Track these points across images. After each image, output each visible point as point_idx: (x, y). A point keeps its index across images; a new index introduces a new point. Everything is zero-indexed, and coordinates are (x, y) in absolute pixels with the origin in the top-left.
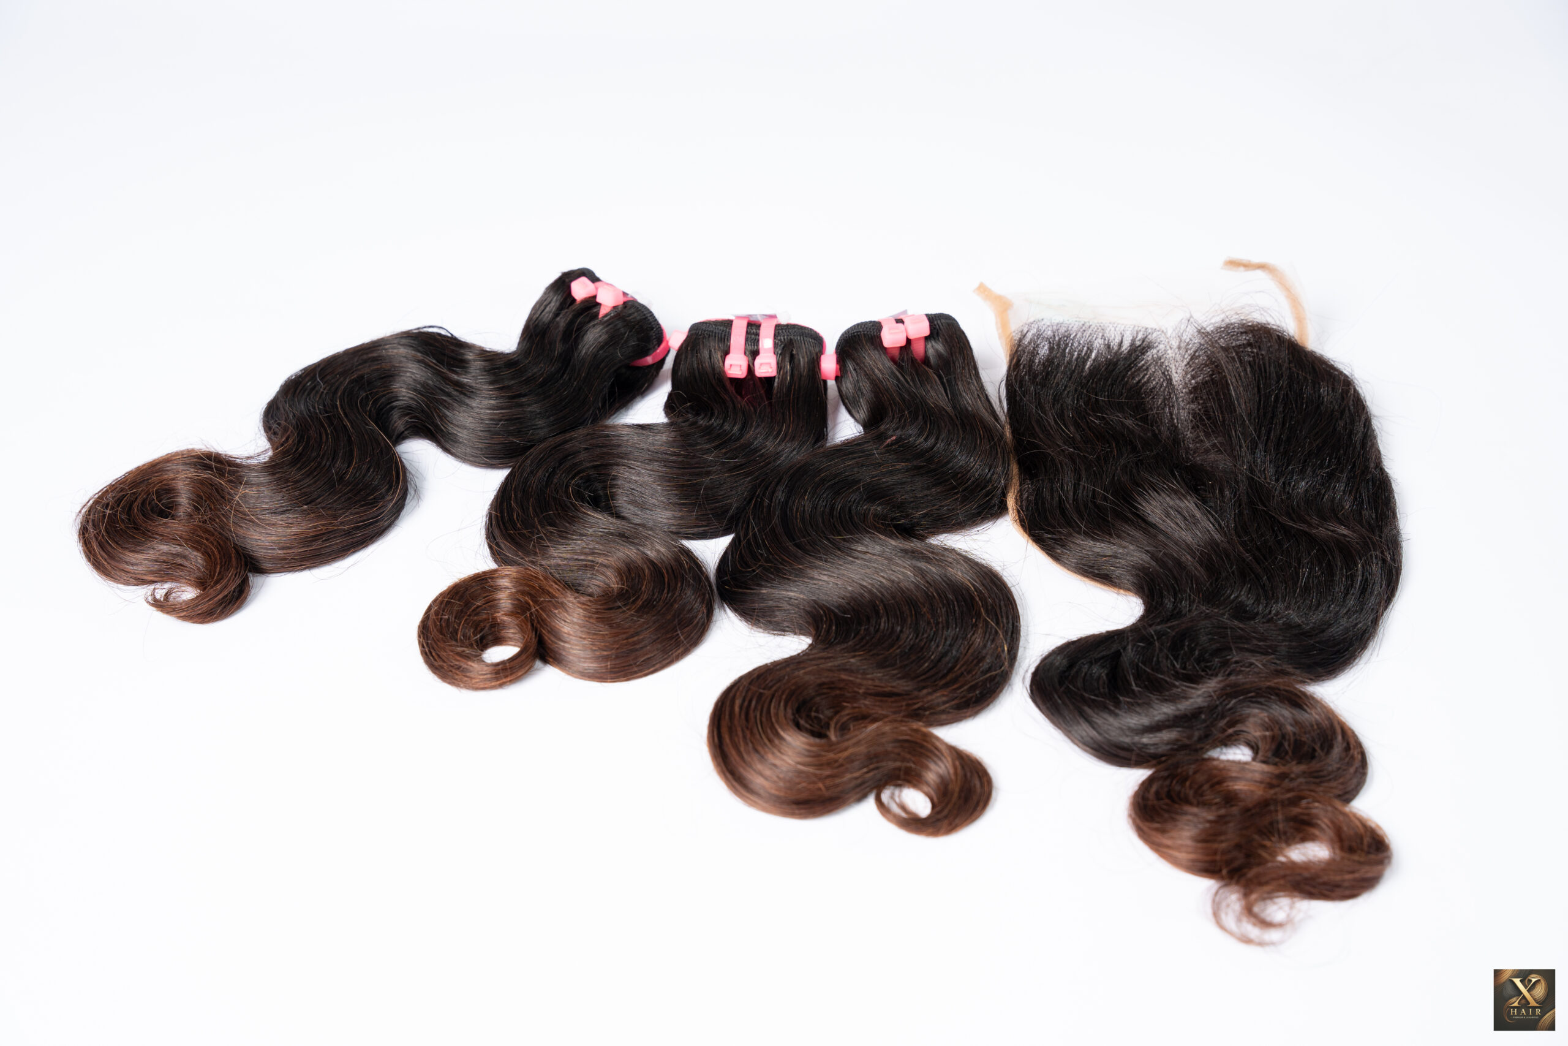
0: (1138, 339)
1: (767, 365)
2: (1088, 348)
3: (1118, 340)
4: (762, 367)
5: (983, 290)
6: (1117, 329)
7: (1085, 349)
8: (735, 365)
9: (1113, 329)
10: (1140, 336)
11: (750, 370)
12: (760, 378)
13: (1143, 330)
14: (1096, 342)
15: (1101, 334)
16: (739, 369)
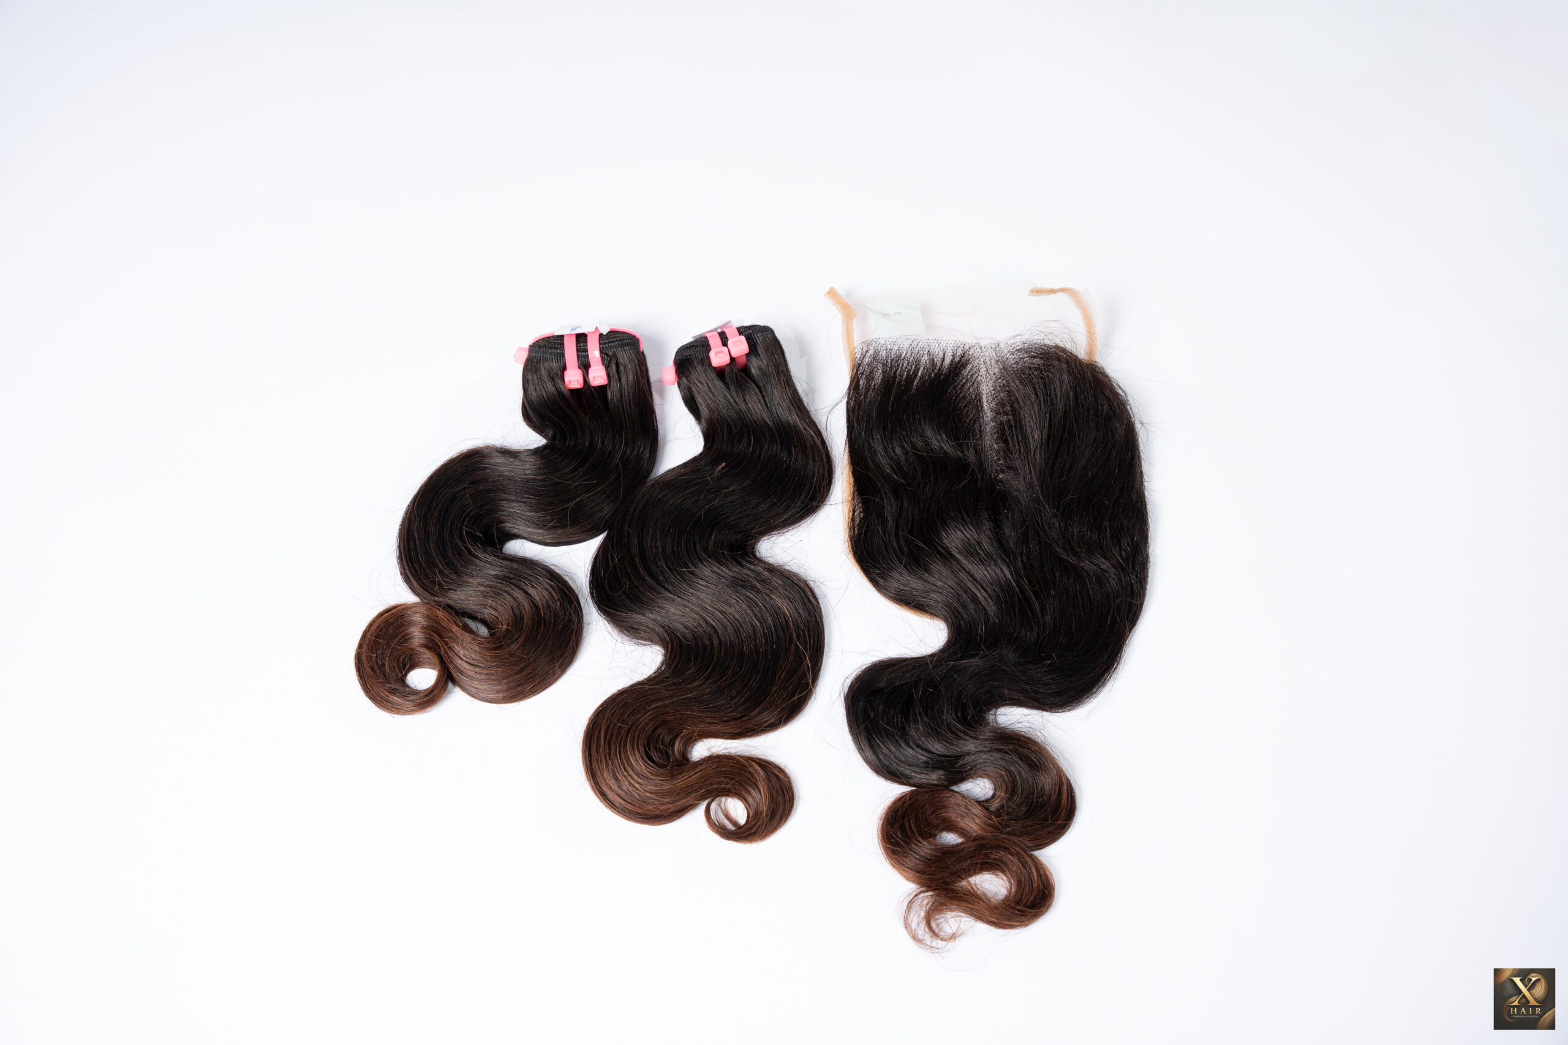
0: (957, 355)
1: (598, 376)
2: (916, 367)
3: (941, 356)
4: (595, 380)
5: (832, 293)
6: (940, 345)
7: (913, 367)
8: (573, 378)
9: (937, 345)
10: (960, 352)
11: (586, 381)
12: (594, 387)
13: (962, 346)
14: (923, 358)
15: (927, 350)
16: (576, 383)
